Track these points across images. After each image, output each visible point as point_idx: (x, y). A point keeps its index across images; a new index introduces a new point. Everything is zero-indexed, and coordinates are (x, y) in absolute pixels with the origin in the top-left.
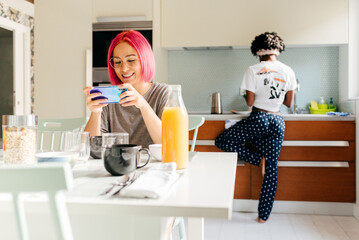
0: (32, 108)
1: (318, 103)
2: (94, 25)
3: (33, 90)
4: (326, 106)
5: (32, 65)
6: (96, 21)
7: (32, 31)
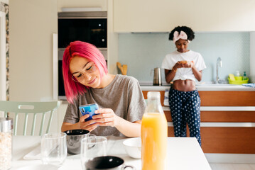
0: (7, 76)
1: (235, 75)
2: (59, 14)
3: (8, 62)
4: (241, 78)
5: (7, 42)
6: (60, 11)
7: (7, 16)
